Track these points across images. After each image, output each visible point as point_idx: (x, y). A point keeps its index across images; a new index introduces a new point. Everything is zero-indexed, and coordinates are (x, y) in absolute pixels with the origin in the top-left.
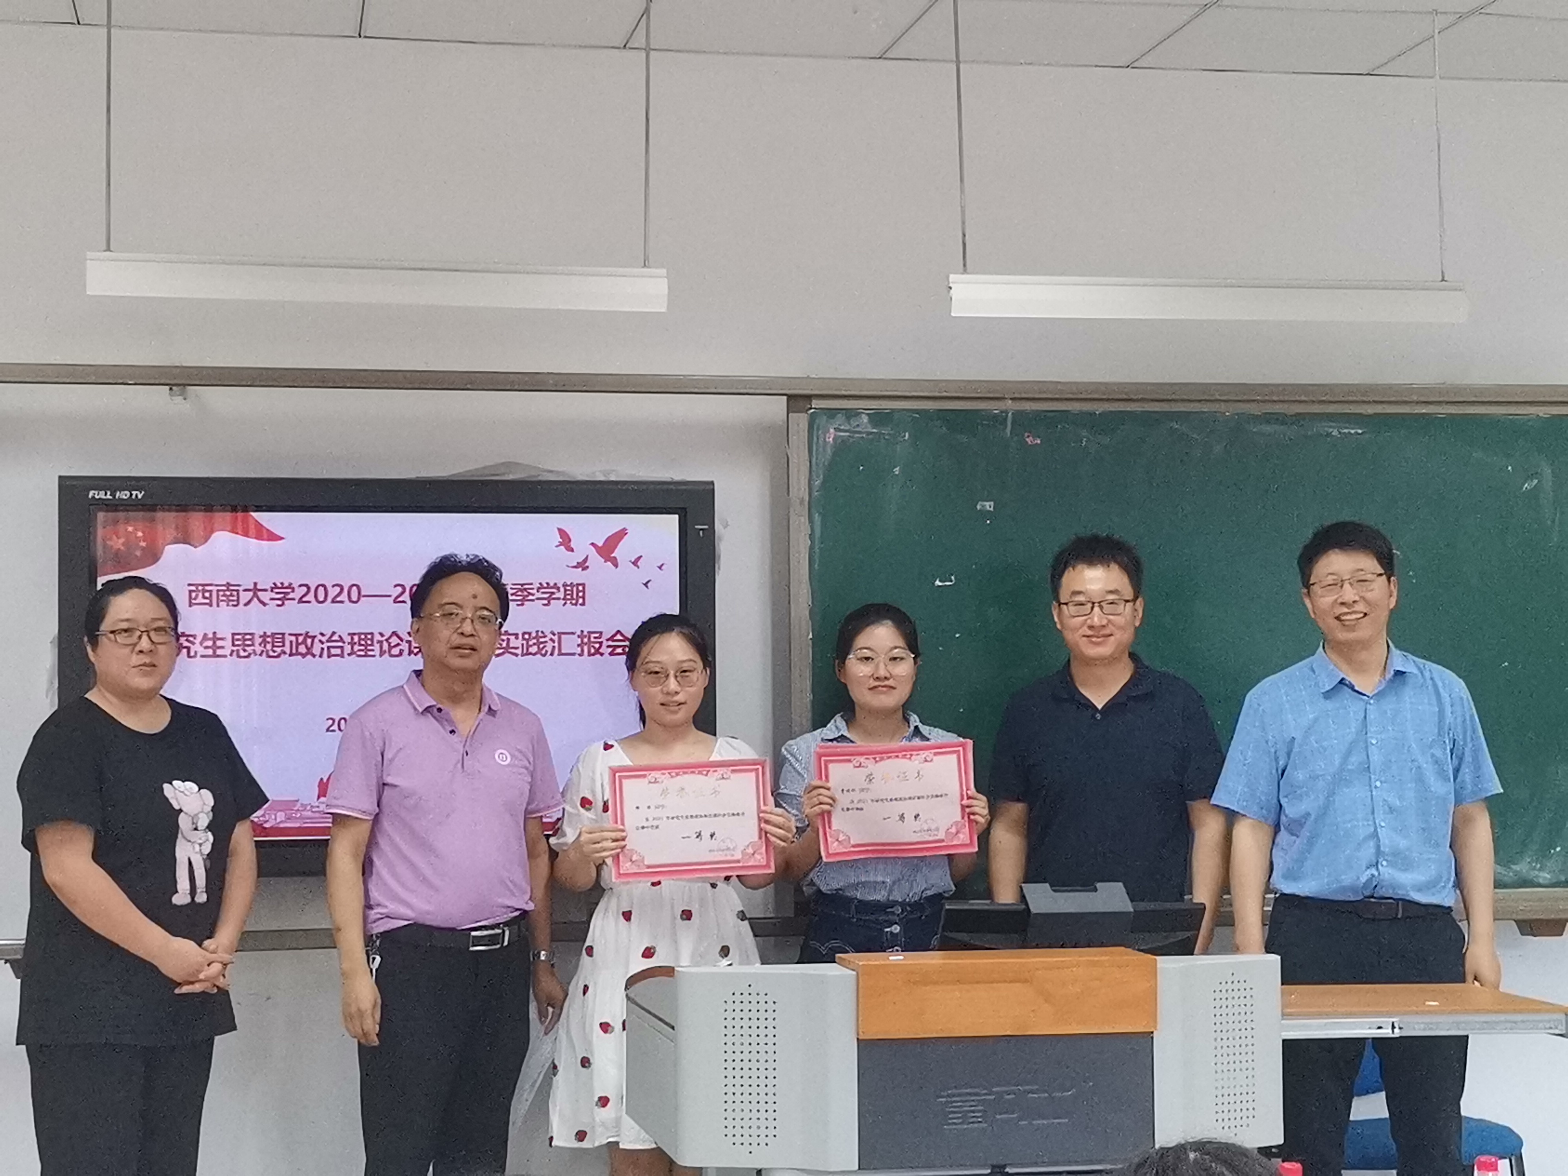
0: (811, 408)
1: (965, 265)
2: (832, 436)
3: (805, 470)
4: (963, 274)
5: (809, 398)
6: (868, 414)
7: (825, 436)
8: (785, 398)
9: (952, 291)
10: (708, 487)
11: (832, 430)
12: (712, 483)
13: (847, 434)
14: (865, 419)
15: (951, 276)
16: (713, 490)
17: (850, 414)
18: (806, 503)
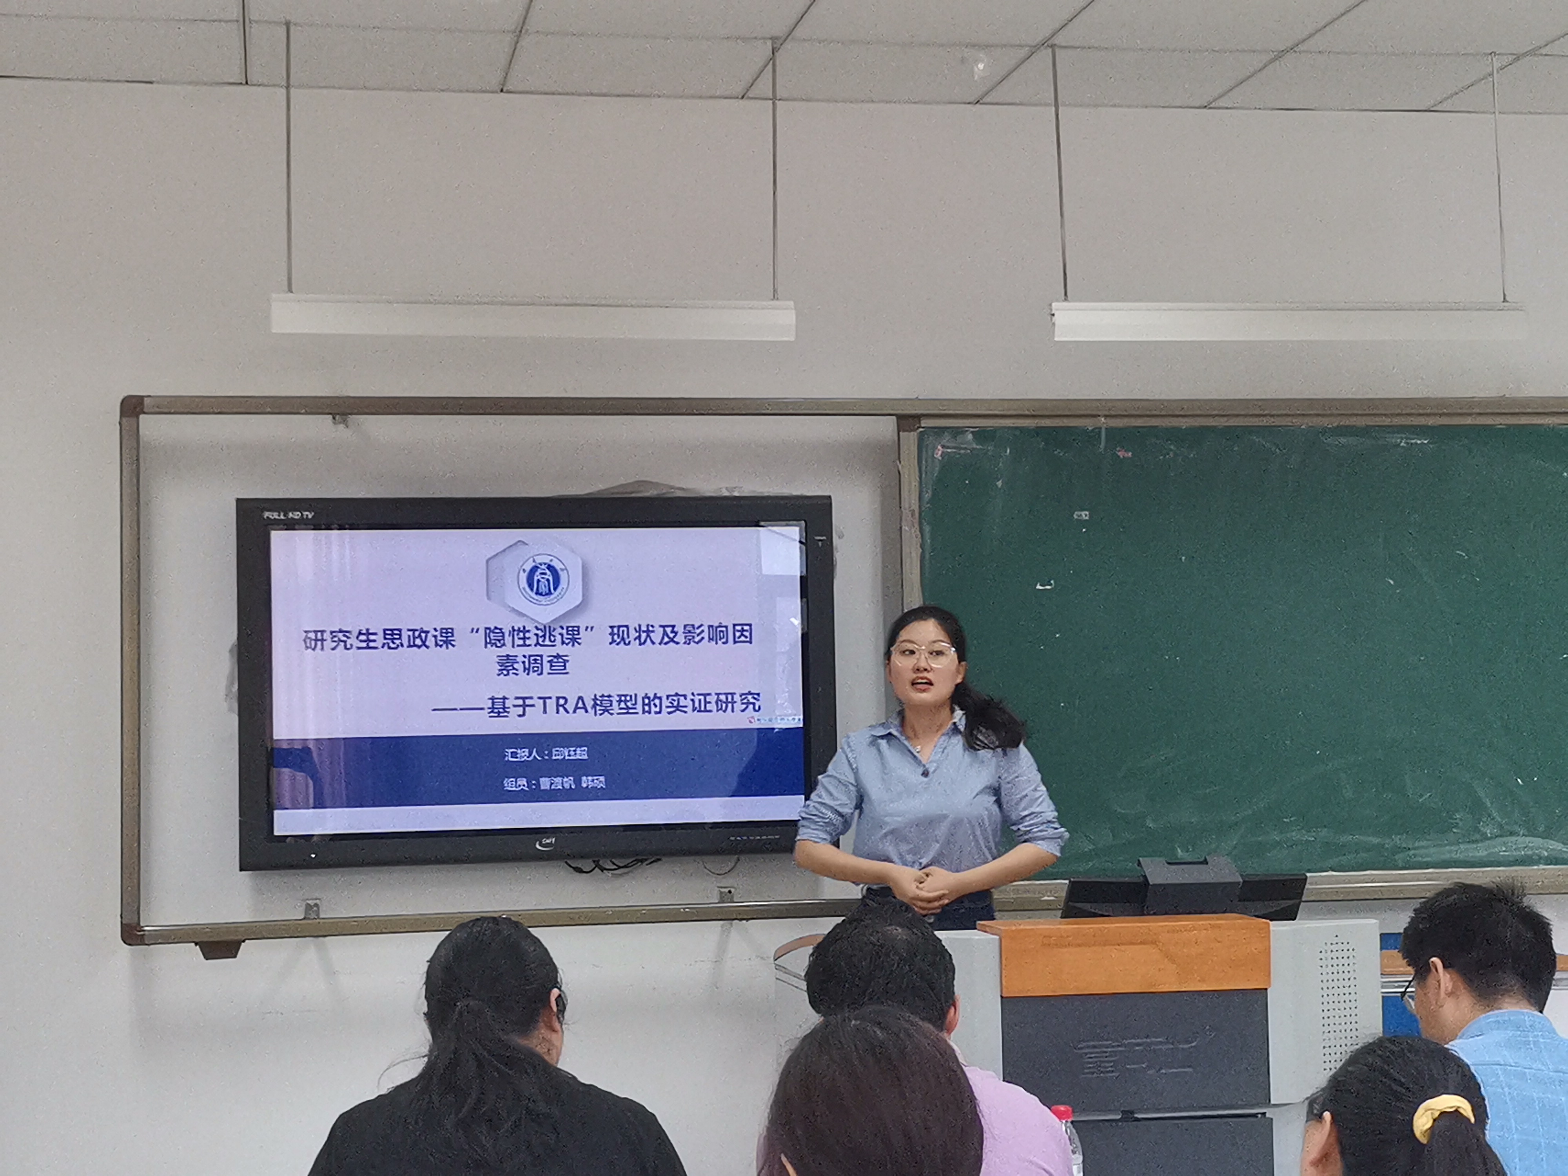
0: (919, 428)
1: (1066, 294)
2: (940, 453)
3: (915, 483)
4: (1063, 301)
5: (918, 417)
6: (972, 432)
7: (934, 451)
8: (894, 417)
9: (1054, 318)
10: (826, 501)
11: (939, 447)
12: (830, 497)
13: (954, 450)
14: (970, 436)
15: (1053, 304)
16: (831, 504)
17: (957, 432)
18: (917, 515)
